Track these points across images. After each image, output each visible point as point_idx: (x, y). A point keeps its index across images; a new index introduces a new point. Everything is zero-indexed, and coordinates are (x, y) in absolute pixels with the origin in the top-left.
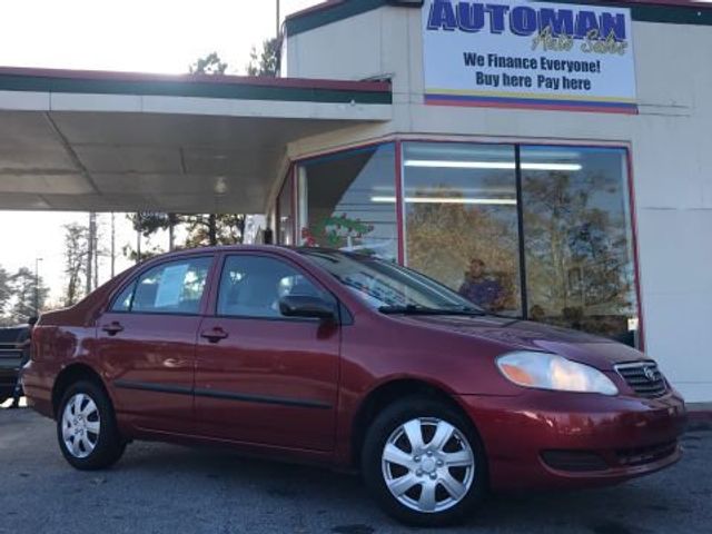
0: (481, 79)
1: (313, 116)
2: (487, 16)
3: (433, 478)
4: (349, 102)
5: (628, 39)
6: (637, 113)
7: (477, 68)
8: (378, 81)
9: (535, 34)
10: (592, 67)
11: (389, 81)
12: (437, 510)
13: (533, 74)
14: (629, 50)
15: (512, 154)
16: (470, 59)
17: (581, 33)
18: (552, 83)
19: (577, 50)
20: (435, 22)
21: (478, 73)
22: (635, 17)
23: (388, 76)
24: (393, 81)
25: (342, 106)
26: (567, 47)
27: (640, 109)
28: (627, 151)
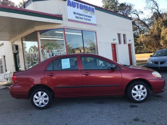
0: (76, 17)
1: (49, 22)
2: (76, 5)
3: (141, 95)
4: (55, 19)
5: (95, 13)
6: (97, 26)
7: (75, 15)
8: (59, 15)
9: (83, 10)
10: (91, 17)
11: (62, 15)
12: (141, 100)
13: (83, 17)
14: (95, 14)
15: (81, 32)
16: (75, 13)
17: (89, 11)
18: (86, 19)
19: (89, 14)
20: (68, 5)
21: (76, 16)
22: (96, 9)
23: (61, 15)
24: (63, 15)
25: (54, 20)
26: (87, 13)
27: (97, 25)
28: (96, 32)
